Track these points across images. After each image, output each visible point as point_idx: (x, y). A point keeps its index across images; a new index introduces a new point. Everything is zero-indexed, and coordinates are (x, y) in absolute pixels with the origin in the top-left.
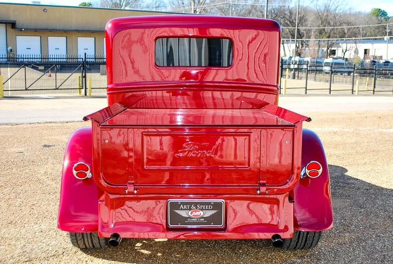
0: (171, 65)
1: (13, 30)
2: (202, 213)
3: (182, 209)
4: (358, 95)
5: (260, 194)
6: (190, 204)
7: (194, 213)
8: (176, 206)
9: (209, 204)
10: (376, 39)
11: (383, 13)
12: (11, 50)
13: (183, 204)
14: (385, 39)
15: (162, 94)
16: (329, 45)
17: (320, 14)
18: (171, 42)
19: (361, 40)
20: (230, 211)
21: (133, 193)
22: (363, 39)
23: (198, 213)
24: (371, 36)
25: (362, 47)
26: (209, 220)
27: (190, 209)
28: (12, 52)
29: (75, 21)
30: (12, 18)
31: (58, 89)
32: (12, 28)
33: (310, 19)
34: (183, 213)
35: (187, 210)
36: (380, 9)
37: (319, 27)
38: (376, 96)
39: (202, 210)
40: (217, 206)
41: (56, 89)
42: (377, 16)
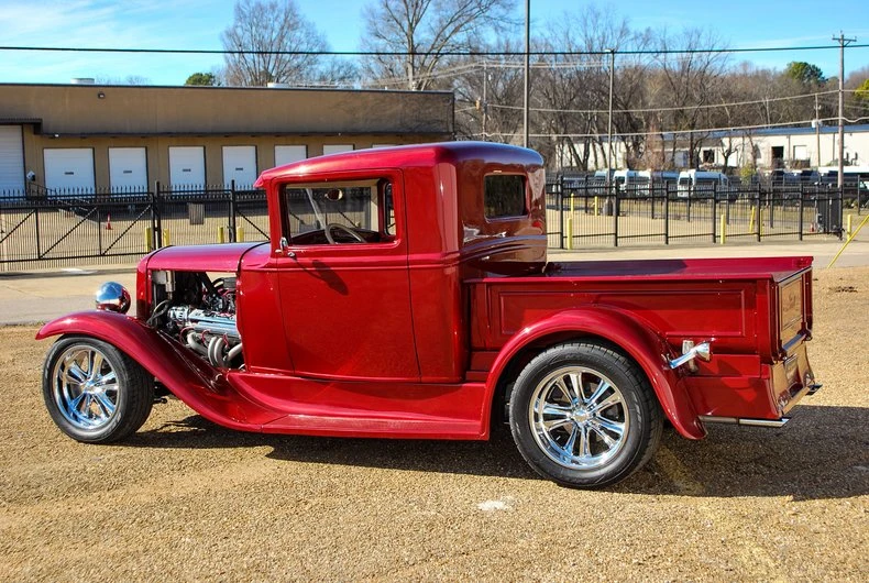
1: (38, 137)
4: (725, 244)
10: (799, 126)
11: (812, 72)
12: (34, 176)
14: (813, 126)
16: (695, 142)
17: (674, 81)
19: (769, 130)
22: (774, 127)
24: (791, 119)
25: (767, 143)
28: (36, 182)
29: (162, 116)
30: (35, 114)
31: (104, 255)
32: (35, 133)
33: (653, 90)
36: (806, 64)
37: (672, 106)
38: (763, 244)
41: (101, 255)
42: (801, 78)
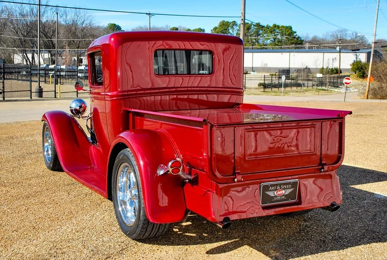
0: (167, 73)
2: (284, 192)
3: (271, 190)
5: (323, 172)
6: (276, 185)
7: (279, 193)
8: (266, 188)
9: (289, 183)
11: (118, 28)
13: (272, 186)
15: (161, 98)
17: (69, 28)
18: (166, 54)
20: (302, 188)
21: (241, 181)
23: (281, 192)
26: (288, 197)
27: (276, 190)
34: (271, 194)
35: (274, 190)
36: (115, 24)
37: (68, 38)
39: (284, 189)
40: (294, 185)
42: (113, 30)
